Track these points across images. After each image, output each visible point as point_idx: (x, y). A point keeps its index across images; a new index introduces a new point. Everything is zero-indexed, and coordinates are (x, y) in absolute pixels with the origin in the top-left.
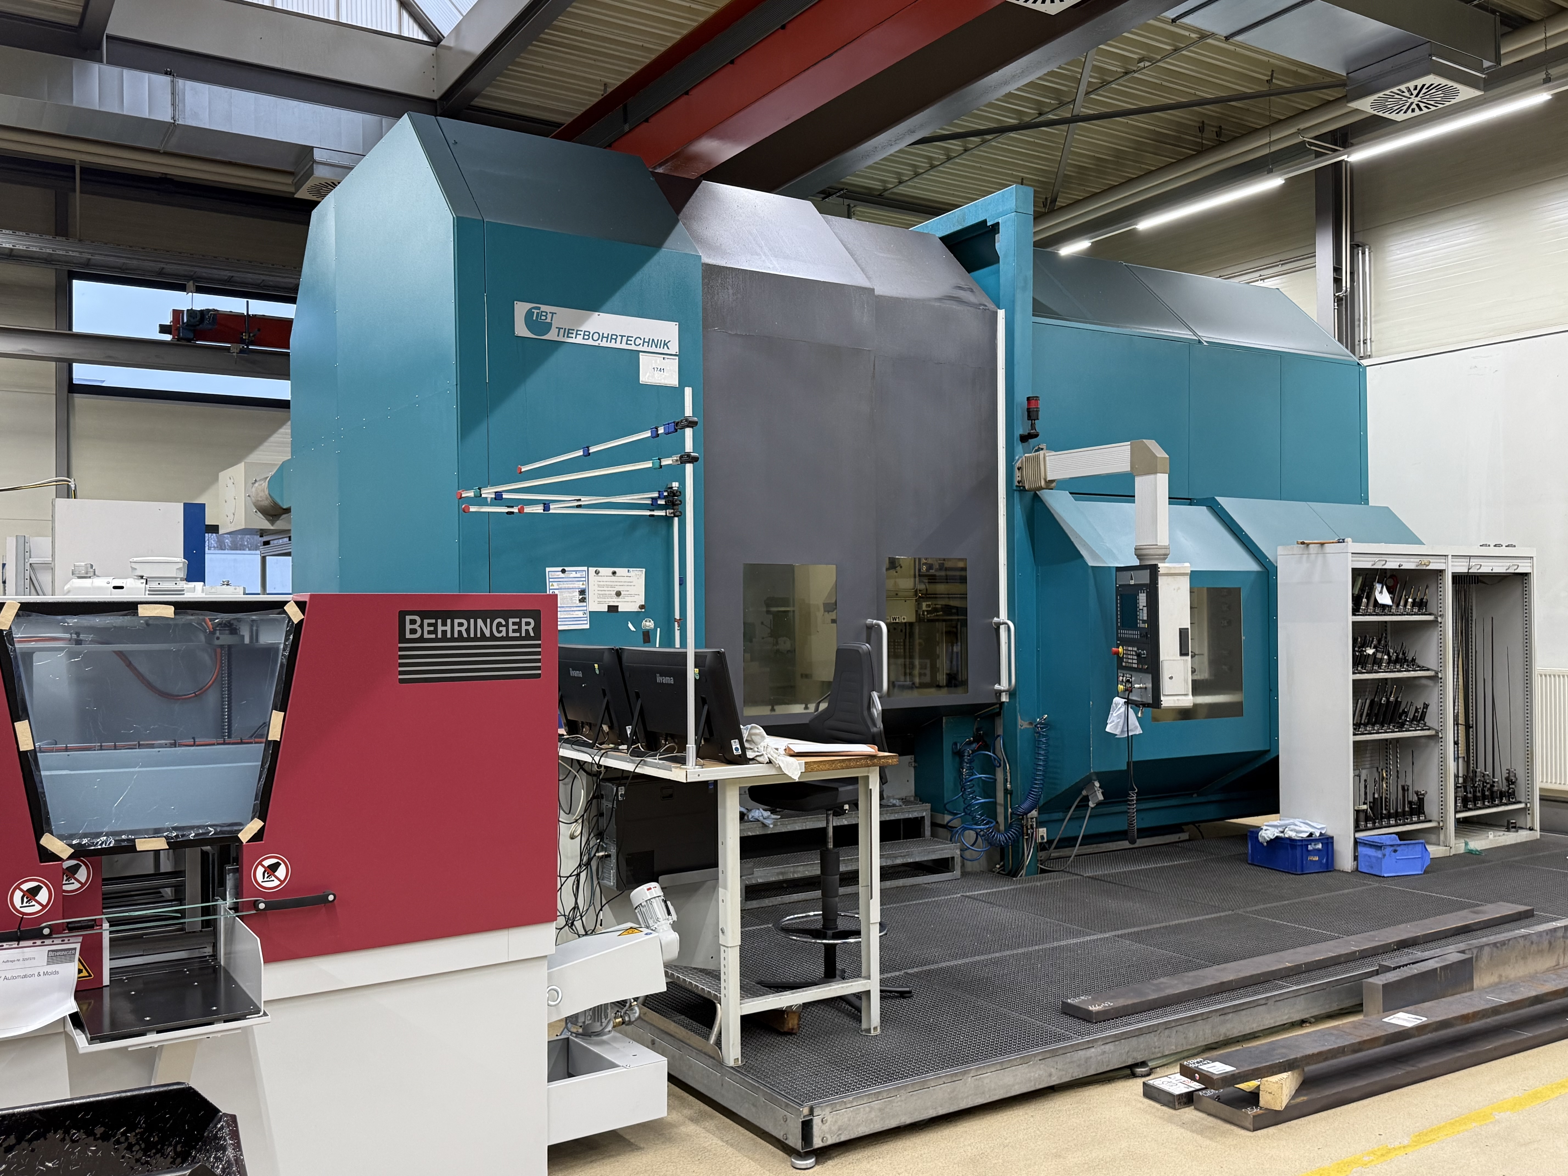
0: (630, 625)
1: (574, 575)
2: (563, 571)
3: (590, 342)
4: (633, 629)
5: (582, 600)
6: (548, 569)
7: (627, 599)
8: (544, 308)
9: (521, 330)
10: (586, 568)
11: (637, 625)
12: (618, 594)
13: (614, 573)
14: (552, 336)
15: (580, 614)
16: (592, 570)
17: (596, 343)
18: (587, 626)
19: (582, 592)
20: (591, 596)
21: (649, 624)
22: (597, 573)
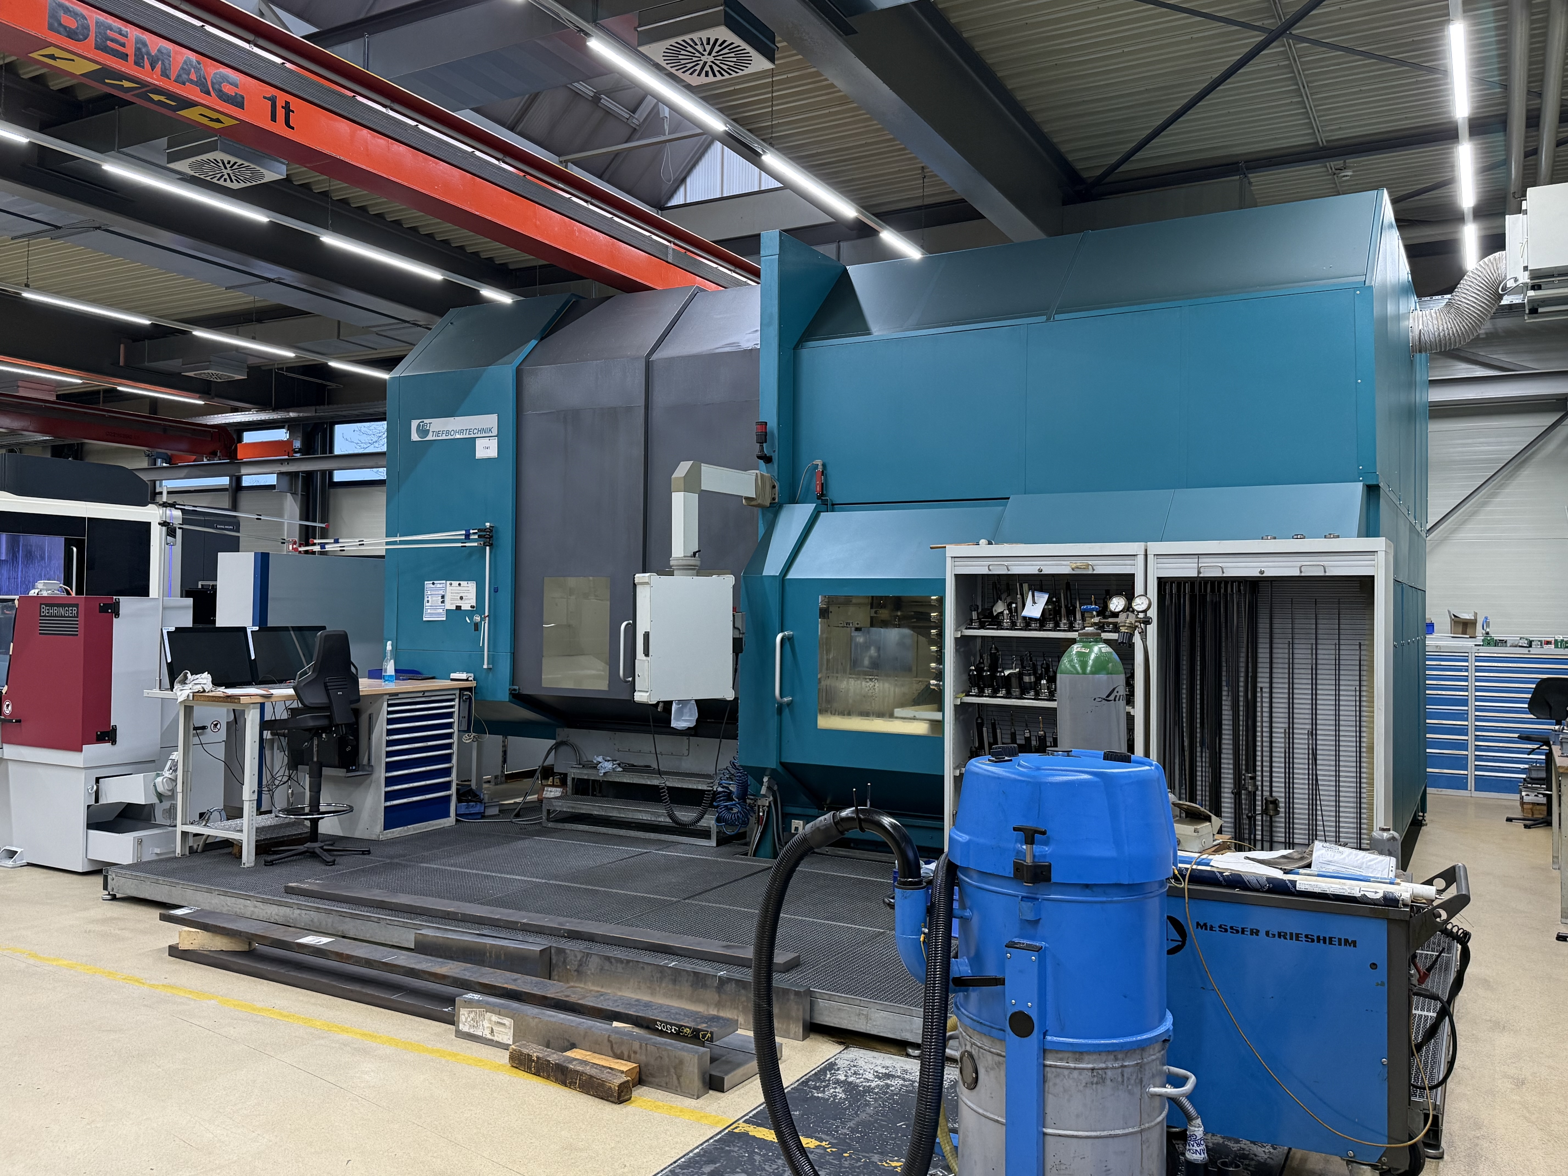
0: (467, 619)
1: (439, 586)
2: (433, 584)
3: (450, 437)
4: (469, 621)
5: (443, 602)
6: (426, 582)
7: (466, 602)
8: (426, 421)
9: (415, 437)
10: (444, 582)
11: (471, 619)
12: (461, 598)
13: (460, 584)
14: (430, 437)
15: (441, 611)
16: (448, 582)
17: (452, 437)
18: (445, 619)
19: (443, 597)
20: (447, 599)
21: (477, 618)
22: (451, 584)
